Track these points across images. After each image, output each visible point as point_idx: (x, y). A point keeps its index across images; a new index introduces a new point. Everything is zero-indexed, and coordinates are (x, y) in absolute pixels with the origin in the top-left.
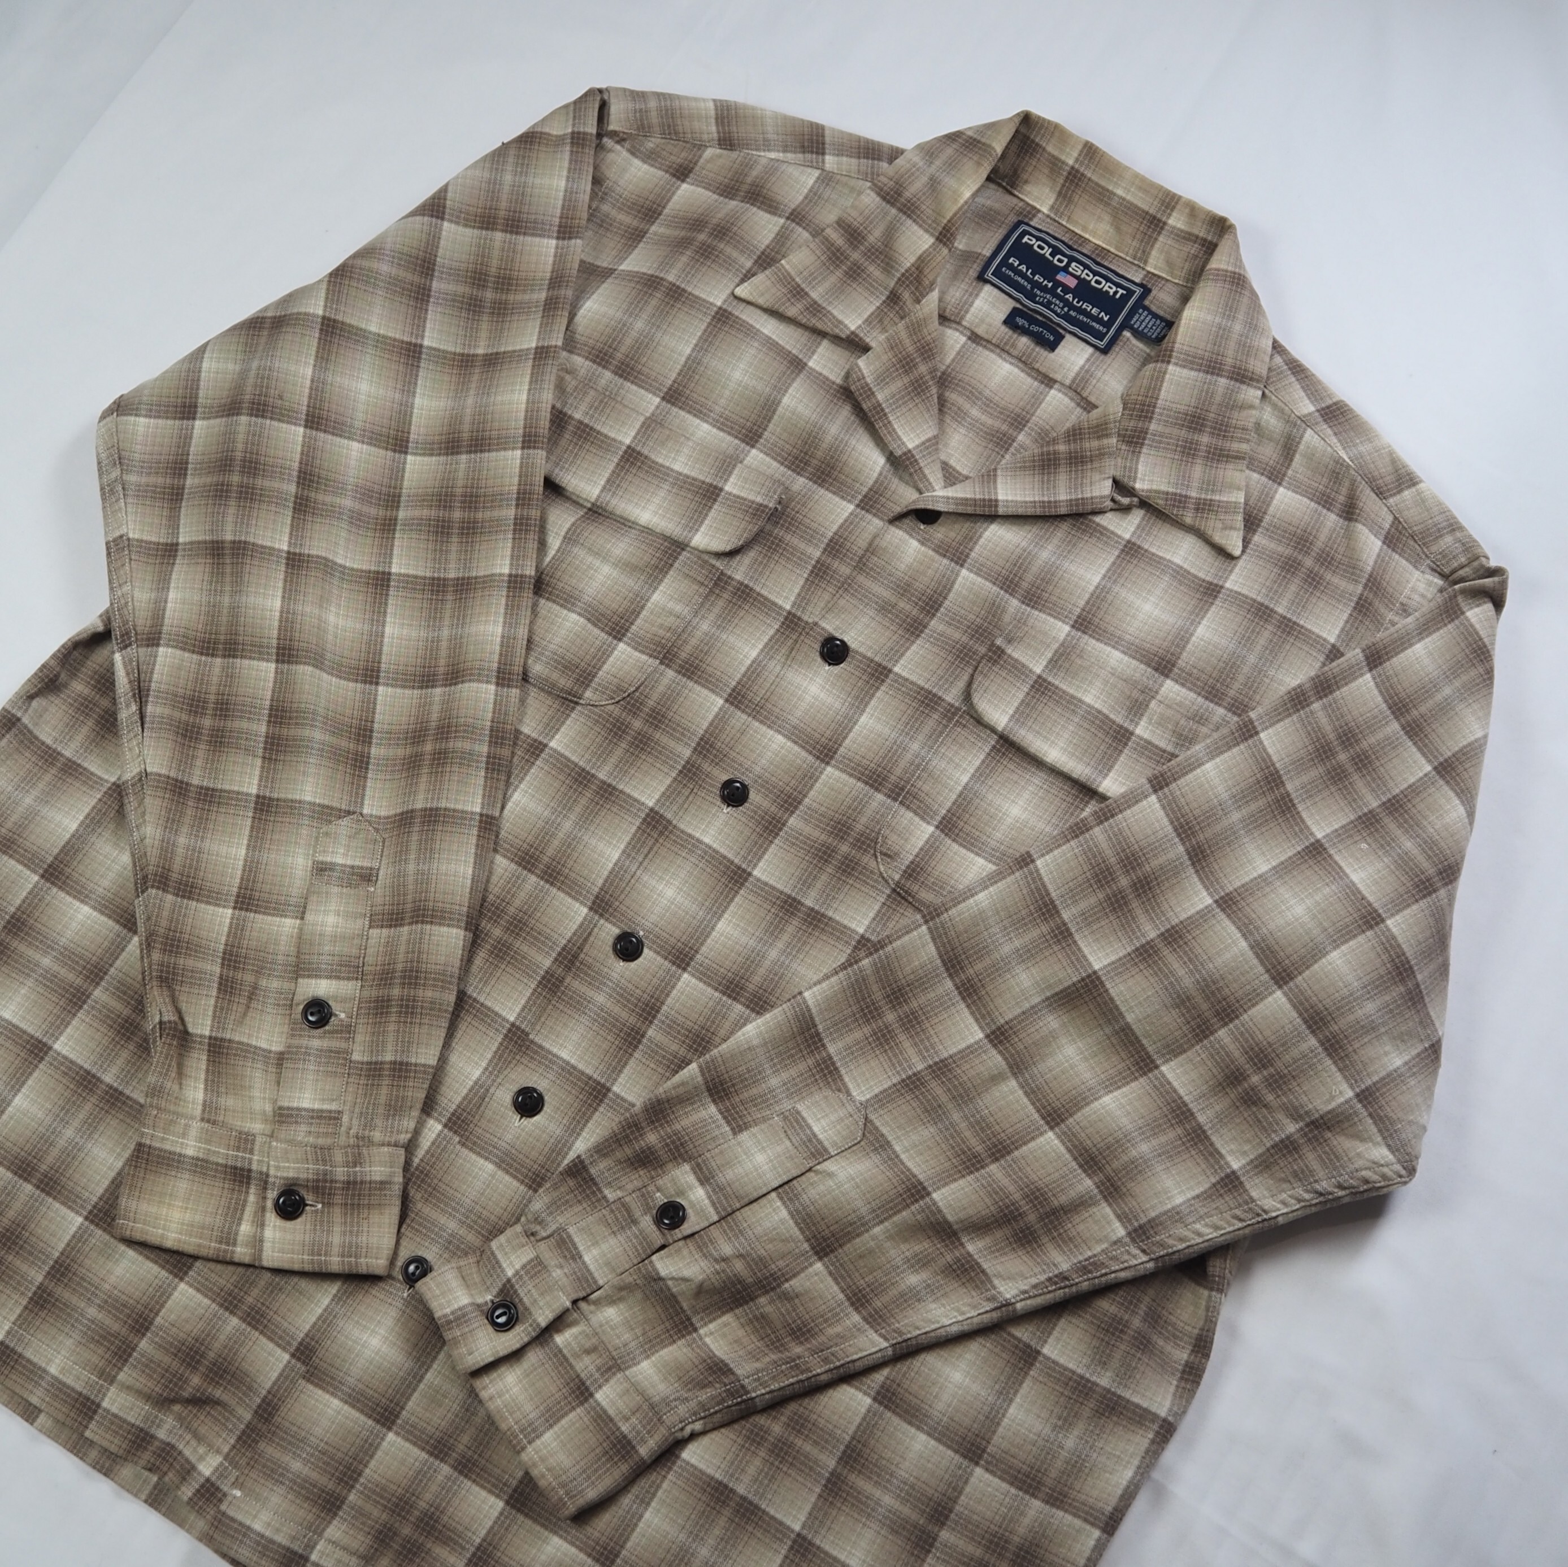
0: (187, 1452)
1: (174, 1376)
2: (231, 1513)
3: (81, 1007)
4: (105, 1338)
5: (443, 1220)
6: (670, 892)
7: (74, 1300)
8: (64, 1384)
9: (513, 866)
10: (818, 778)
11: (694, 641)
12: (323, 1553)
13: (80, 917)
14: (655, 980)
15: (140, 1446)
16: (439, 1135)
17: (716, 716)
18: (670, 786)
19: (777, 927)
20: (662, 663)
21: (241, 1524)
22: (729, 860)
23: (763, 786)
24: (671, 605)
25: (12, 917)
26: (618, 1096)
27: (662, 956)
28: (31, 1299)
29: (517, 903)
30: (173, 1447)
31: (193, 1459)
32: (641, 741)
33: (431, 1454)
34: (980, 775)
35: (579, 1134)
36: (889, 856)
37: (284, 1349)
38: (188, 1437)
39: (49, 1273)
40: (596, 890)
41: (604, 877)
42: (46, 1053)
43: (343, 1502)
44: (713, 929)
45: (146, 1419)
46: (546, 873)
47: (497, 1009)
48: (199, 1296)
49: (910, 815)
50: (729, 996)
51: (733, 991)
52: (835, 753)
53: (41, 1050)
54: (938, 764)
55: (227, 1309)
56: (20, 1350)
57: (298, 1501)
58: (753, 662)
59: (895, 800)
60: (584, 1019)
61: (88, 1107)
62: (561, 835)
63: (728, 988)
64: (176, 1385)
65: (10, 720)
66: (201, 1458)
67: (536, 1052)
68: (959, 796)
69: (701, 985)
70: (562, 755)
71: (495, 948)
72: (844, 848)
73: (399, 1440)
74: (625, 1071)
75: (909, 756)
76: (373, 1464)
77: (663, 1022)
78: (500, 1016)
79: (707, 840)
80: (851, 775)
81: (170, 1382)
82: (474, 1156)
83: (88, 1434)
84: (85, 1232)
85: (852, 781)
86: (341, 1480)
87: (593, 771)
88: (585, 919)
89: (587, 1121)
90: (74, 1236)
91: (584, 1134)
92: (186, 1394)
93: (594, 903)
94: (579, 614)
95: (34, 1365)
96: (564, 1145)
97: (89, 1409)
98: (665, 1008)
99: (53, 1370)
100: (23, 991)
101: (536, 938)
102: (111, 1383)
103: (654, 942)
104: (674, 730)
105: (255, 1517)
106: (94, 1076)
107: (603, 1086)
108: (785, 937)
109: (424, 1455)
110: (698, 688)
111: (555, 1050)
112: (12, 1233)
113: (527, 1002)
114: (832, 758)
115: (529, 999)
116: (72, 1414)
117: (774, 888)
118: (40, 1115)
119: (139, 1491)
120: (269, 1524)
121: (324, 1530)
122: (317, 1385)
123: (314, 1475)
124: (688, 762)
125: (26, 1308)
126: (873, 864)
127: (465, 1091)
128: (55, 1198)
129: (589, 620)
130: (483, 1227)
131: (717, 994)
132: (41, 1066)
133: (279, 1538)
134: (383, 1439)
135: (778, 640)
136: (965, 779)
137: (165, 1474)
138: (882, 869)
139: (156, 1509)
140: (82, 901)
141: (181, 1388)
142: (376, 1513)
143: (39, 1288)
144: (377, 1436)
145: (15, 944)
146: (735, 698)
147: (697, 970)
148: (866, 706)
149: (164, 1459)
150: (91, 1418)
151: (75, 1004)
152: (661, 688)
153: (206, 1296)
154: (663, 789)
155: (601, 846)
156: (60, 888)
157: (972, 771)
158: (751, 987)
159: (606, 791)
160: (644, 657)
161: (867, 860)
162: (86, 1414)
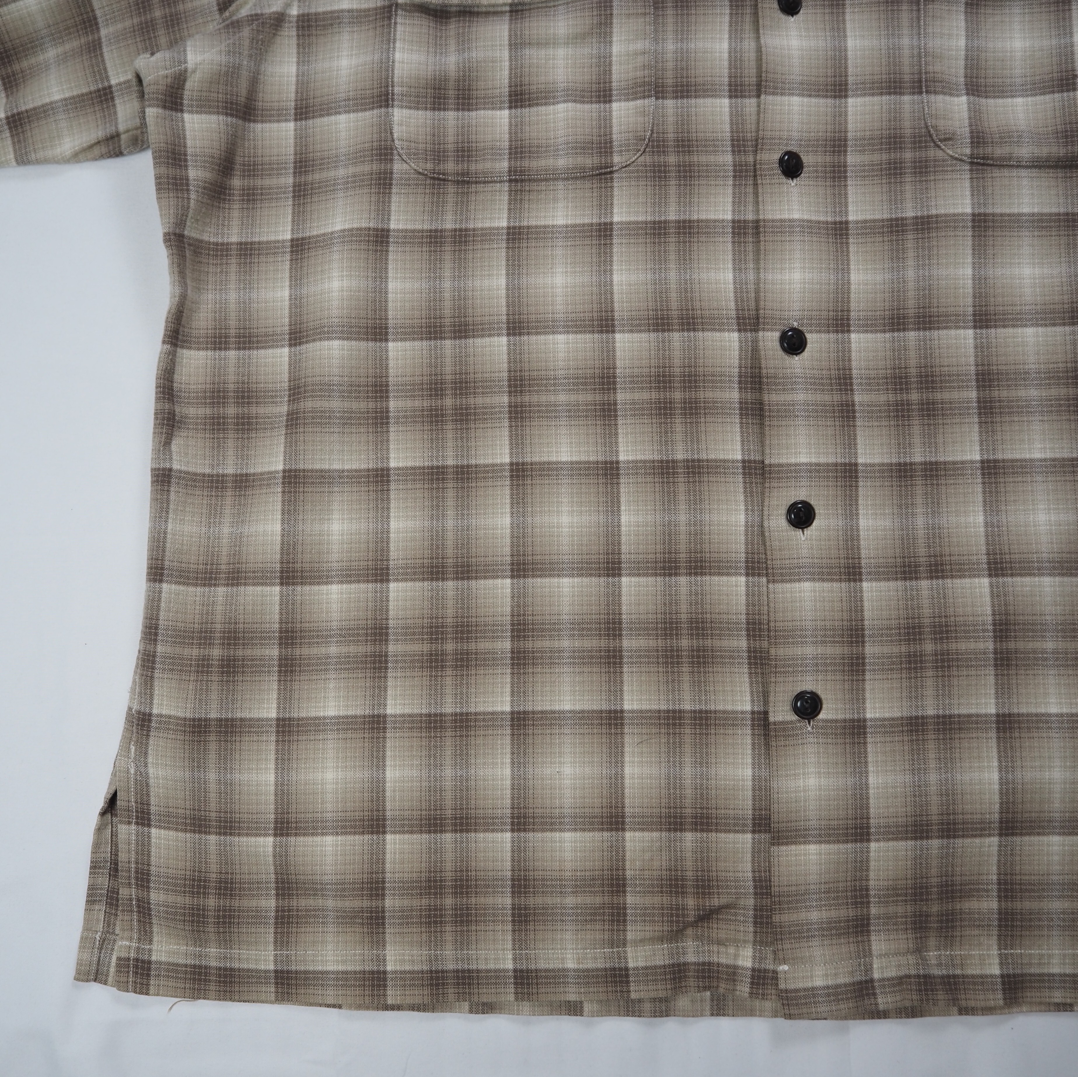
0: (723, 960)
1: (672, 909)
2: (792, 986)
3: (386, 668)
4: (595, 914)
5: (799, 651)
6: (797, 276)
7: (549, 901)
8: (588, 970)
9: (653, 335)
10: (846, 112)
11: (670, 65)
12: (882, 968)
13: (334, 596)
14: (832, 355)
15: (680, 978)
16: (747, 586)
17: (731, 115)
18: (734, 193)
19: (897, 251)
20: (657, 98)
21: (805, 990)
22: (823, 223)
23: (808, 146)
24: (632, 47)
25: (281, 632)
26: (866, 465)
27: (824, 332)
28: (513, 921)
29: (677, 362)
30: (709, 964)
31: (730, 962)
32: (685, 171)
33: (915, 839)
34: (971, 33)
35: (857, 514)
36: (949, 139)
37: (744, 832)
38: (715, 948)
39: (513, 893)
40: (733, 313)
41: (732, 298)
42: (385, 722)
43: (868, 919)
44: (849, 283)
45: (671, 955)
46: (683, 324)
47: (722, 457)
48: (646, 834)
49: (940, 98)
50: (899, 330)
51: (899, 324)
52: (846, 84)
53: (379, 722)
54: (934, 44)
55: (675, 830)
56: (533, 967)
57: (834, 942)
58: (730, 53)
59: (921, 93)
60: (800, 422)
61: (449, 742)
62: (673, 286)
63: (893, 324)
64: (678, 916)
65: (164, 475)
66: (736, 956)
67: (779, 472)
68: (966, 59)
69: (870, 336)
70: (629, 223)
71: (685, 408)
72: (908, 155)
73: (882, 844)
74: (859, 441)
75: (906, 52)
76: (872, 875)
77: (861, 384)
78: (728, 461)
79: (796, 216)
80: (873, 95)
81: (672, 915)
82: (788, 585)
83: (633, 996)
84: (519, 842)
85: (876, 99)
86: (856, 903)
87: (663, 218)
88: (740, 342)
89: (857, 500)
90: (513, 851)
91: (861, 512)
92: (691, 919)
93: (739, 324)
94: (565, 101)
95: (553, 970)
96: (852, 530)
97: (621, 976)
98: (854, 372)
99: (571, 965)
100: (331, 686)
101: (713, 381)
102: (624, 945)
103: (811, 325)
104: (705, 146)
105: (812, 977)
106: (436, 715)
107: (850, 464)
108: (911, 254)
109: (910, 843)
110: (701, 101)
111: (793, 461)
112: (461, 880)
113: (742, 436)
114: (846, 90)
115: (742, 432)
116: (610, 989)
117: (874, 221)
118: (415, 773)
119: (702, 1010)
120: (827, 975)
121: (870, 950)
122: (787, 844)
123: (833, 914)
124: (735, 166)
125: (514, 931)
126: (940, 154)
127: (743, 538)
128: (475, 831)
129: (575, 101)
130: (834, 636)
131: (888, 335)
132: (388, 735)
133: (841, 980)
134: (868, 852)
135: (736, 23)
136: (962, 42)
137: (718, 987)
138: (951, 153)
139: (724, 1015)
140: (327, 583)
141: (683, 916)
142: (900, 909)
143: (513, 909)
144: (862, 852)
145: (297, 652)
146: (736, 90)
147: (859, 326)
148: (845, 31)
149: (709, 977)
150: (628, 982)
151: (380, 668)
152: (671, 119)
153: (652, 830)
154: (730, 200)
155: (712, 275)
156: (302, 584)
157: (963, 33)
158: (911, 312)
159: (684, 228)
160: (639, 102)
161: (932, 153)
162: (621, 982)
